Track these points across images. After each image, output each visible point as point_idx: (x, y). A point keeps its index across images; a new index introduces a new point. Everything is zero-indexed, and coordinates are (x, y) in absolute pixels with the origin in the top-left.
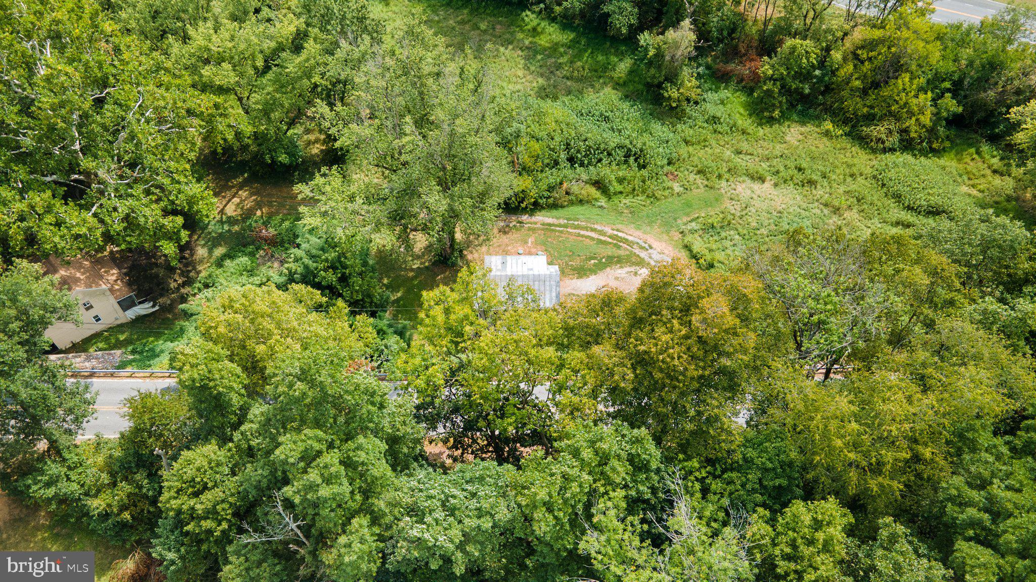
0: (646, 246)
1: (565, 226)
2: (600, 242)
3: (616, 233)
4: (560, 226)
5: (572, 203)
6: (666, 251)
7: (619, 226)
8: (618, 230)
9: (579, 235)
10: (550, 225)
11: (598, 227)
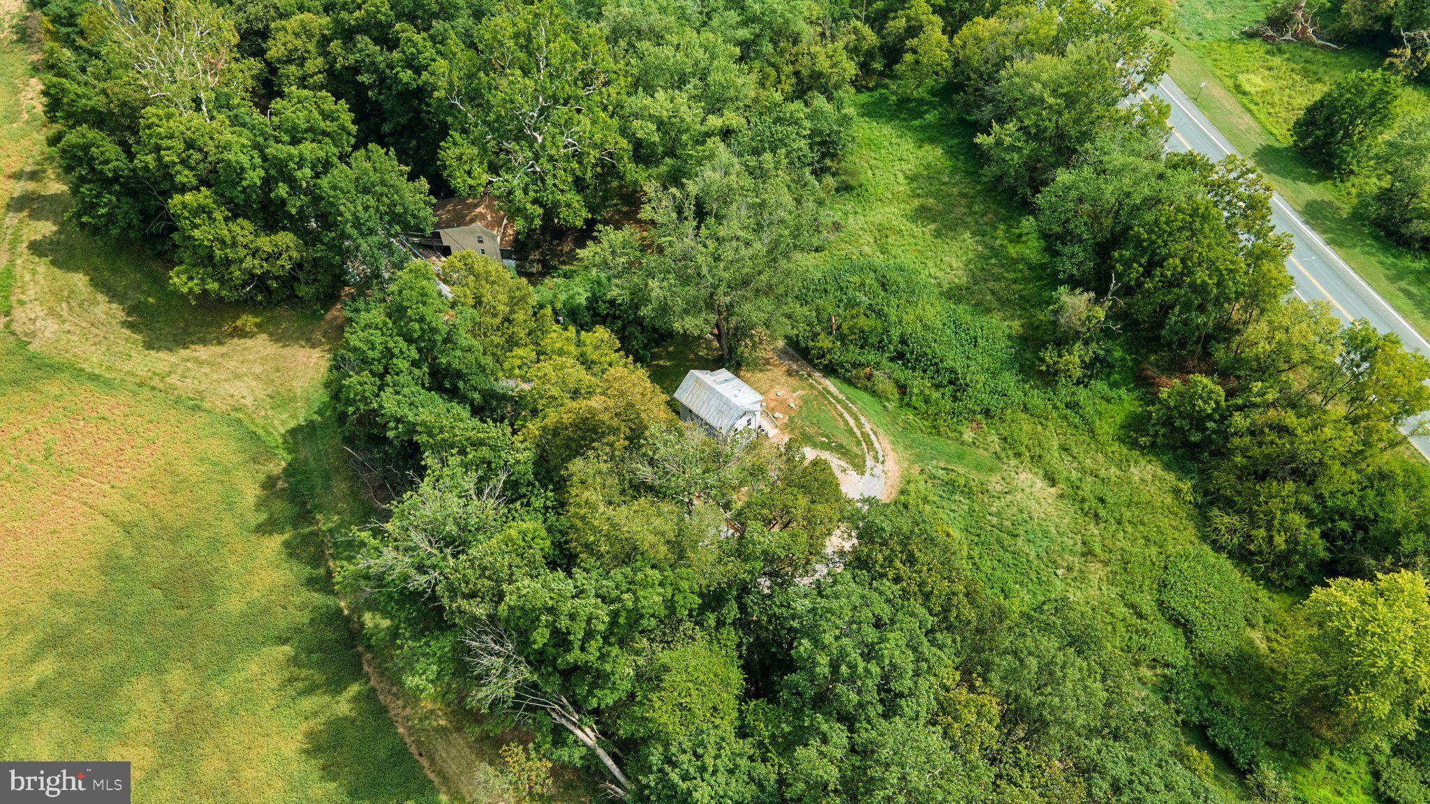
0: (881, 459)
1: (839, 401)
2: (851, 432)
3: (871, 433)
4: (836, 398)
5: (866, 389)
6: (890, 474)
7: (881, 431)
8: (875, 433)
9: (841, 415)
10: (829, 392)
11: (863, 419)
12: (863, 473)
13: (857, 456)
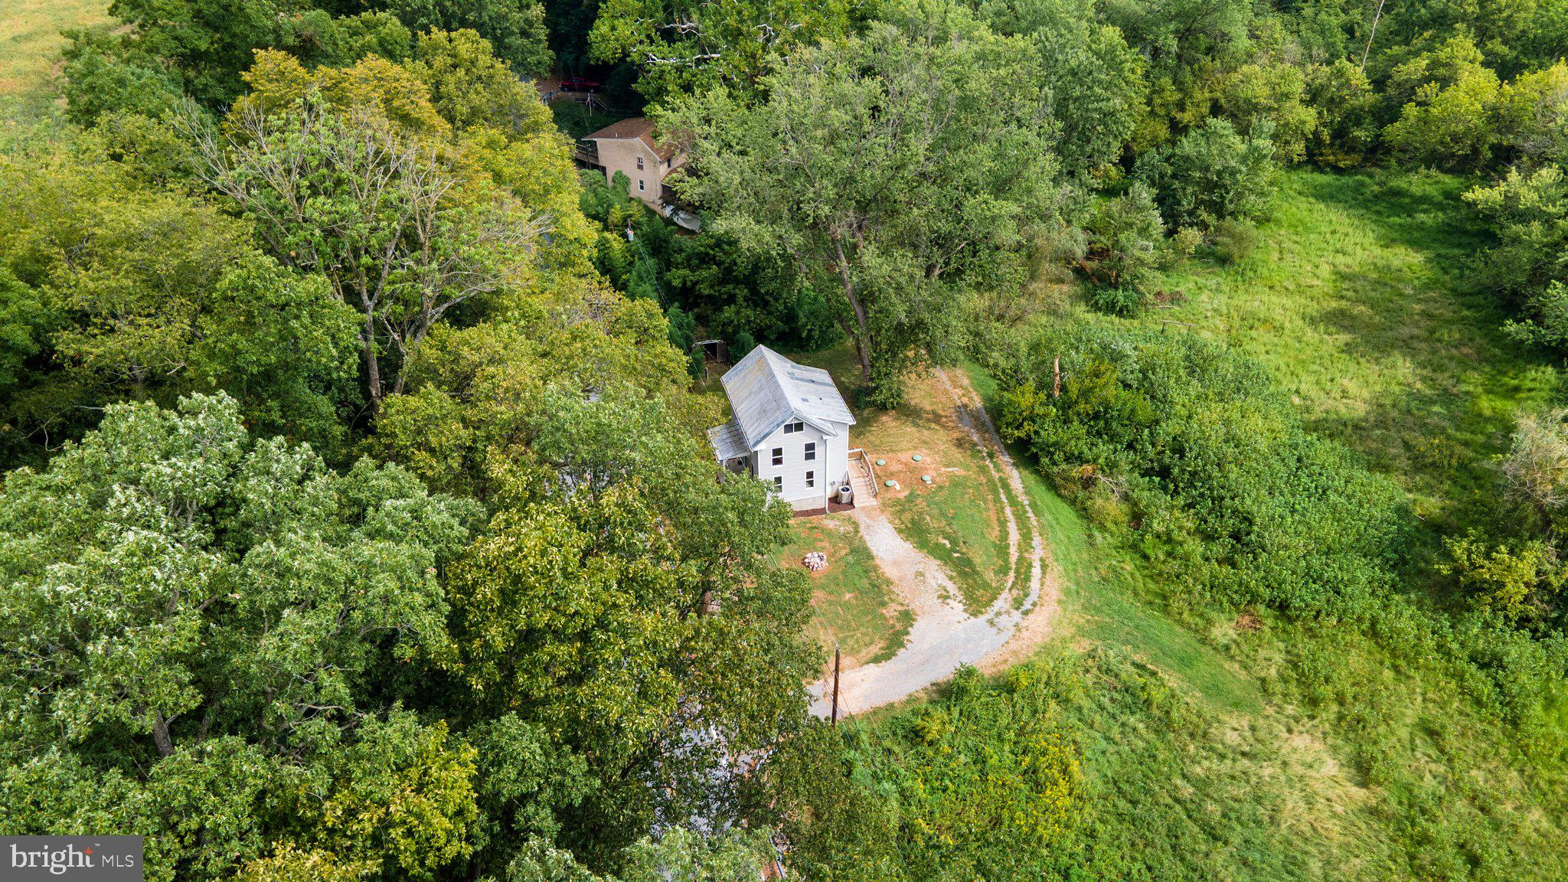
0: (1027, 605)
1: (1014, 504)
2: (1002, 550)
3: (1037, 564)
4: (1011, 497)
5: (1073, 502)
6: (1025, 634)
7: (1056, 569)
8: (1045, 566)
9: (1003, 524)
10: (1006, 486)
11: (1037, 541)
12: (975, 615)
13: (986, 585)
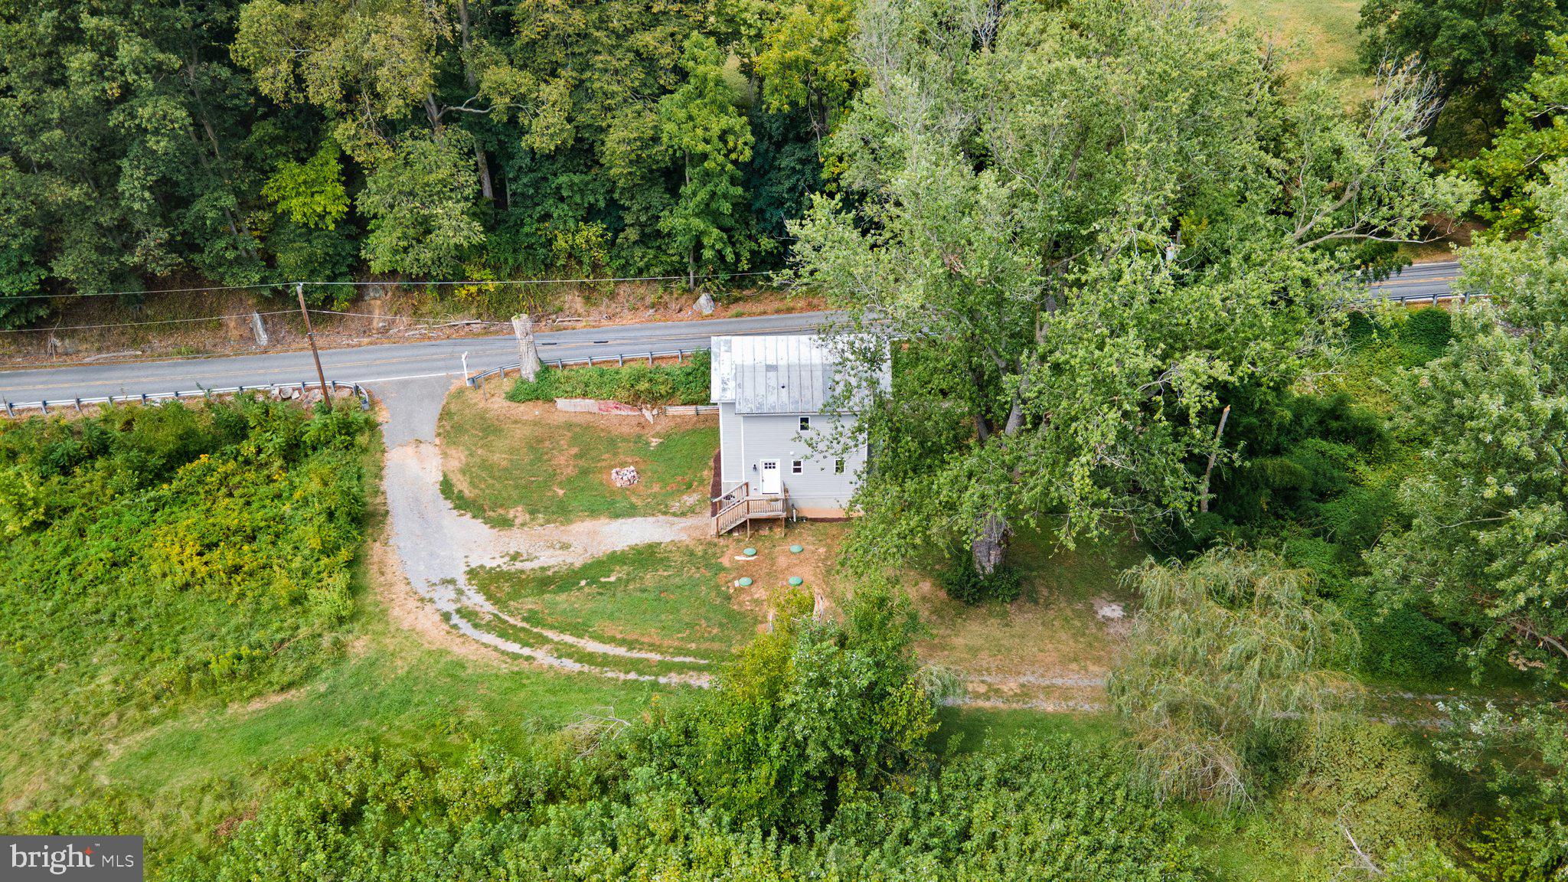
0: (456, 619)
1: (667, 668)
2: (578, 630)
3: (524, 652)
4: (682, 668)
6: (412, 604)
7: (505, 667)
8: (516, 657)
9: (631, 645)
11: (570, 665)
12: (472, 573)
13: (516, 595)
